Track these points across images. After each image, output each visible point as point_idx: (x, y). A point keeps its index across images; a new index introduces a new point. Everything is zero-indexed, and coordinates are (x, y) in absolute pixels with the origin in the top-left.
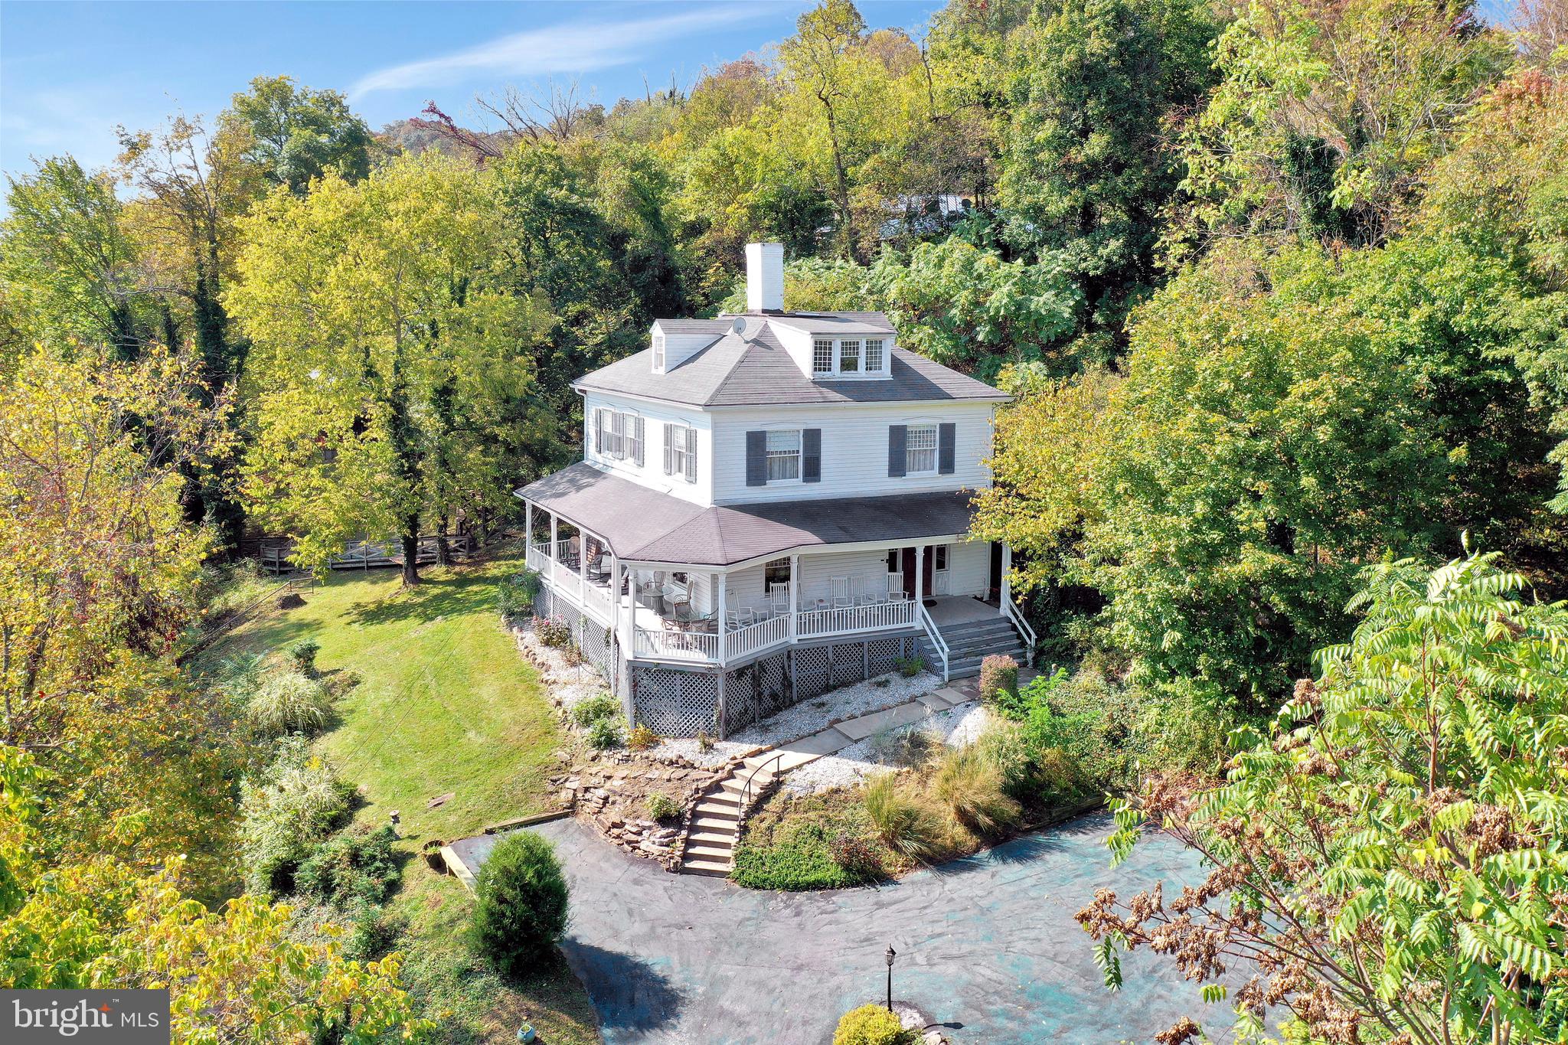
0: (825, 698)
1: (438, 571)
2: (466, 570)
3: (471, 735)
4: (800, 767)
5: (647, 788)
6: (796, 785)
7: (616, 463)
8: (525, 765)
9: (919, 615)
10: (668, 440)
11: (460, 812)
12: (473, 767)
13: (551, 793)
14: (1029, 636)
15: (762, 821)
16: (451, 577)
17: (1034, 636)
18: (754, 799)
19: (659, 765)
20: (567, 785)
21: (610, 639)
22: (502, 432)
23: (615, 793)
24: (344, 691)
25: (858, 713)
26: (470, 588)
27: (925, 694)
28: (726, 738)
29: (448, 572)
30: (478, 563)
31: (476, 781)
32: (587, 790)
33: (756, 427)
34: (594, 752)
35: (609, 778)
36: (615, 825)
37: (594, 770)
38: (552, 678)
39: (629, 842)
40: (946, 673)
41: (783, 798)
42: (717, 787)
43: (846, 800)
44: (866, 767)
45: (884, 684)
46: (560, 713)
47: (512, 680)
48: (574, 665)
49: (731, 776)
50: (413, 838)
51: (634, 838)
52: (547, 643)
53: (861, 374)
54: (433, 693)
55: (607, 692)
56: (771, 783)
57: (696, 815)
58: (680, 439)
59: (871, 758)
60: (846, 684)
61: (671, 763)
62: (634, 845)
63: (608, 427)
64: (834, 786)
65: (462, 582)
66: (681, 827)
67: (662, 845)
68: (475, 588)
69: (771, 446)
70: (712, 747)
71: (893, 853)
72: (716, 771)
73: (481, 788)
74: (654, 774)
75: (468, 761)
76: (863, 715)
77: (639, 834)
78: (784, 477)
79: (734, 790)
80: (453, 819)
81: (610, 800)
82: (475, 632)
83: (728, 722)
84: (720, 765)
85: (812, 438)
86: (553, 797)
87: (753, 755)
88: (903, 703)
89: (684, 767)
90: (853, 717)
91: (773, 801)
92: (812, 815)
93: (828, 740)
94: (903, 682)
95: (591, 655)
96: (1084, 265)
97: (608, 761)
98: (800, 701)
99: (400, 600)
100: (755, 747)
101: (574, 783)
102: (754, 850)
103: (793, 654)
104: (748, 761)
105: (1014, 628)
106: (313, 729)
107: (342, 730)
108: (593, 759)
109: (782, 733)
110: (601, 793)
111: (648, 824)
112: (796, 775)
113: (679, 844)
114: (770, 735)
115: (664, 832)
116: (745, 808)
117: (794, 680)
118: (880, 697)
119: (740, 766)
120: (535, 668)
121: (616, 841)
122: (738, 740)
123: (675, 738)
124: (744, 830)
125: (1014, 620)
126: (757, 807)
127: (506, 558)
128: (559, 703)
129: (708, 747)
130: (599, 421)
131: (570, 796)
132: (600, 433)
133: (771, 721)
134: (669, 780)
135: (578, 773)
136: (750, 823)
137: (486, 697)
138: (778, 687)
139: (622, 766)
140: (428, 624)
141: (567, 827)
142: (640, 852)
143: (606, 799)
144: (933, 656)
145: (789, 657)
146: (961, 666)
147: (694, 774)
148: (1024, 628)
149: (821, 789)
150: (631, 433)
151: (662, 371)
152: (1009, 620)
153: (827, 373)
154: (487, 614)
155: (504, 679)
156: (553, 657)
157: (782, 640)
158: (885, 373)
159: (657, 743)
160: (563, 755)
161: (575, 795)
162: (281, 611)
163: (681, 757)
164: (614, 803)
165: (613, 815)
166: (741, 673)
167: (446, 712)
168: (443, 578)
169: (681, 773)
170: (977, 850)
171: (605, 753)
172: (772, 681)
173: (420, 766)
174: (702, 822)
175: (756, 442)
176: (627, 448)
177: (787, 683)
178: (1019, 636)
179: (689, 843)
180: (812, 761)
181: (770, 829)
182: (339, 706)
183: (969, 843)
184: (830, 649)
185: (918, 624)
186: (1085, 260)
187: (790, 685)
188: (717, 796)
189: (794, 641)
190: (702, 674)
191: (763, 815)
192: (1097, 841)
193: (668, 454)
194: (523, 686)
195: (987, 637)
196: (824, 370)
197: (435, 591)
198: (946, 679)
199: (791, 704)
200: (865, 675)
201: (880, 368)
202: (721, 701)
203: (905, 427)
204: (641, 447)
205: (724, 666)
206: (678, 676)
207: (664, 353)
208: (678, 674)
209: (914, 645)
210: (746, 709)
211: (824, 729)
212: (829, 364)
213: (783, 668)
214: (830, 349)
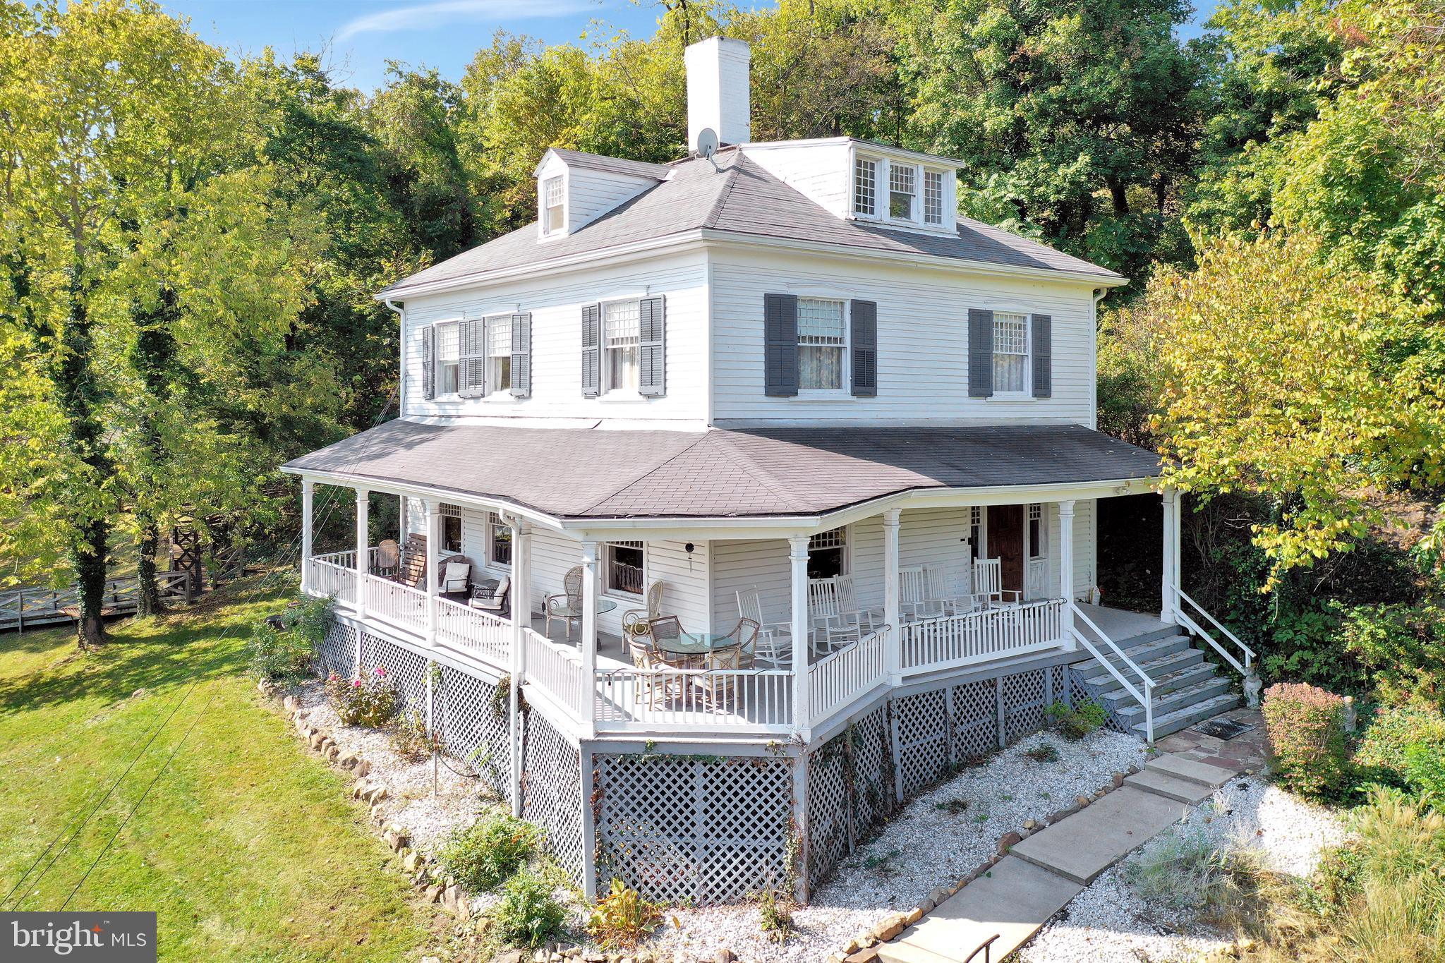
0: (953, 790)
1: (143, 625)
2: (187, 619)
7: (470, 407)
9: (1069, 625)
10: (590, 337)
14: (1236, 652)
16: (164, 629)
17: (1249, 653)
21: (505, 700)
22: (251, 400)
25: (1041, 818)
26: (195, 645)
27: (1134, 771)
28: (812, 898)
29: (156, 625)
30: (209, 607)
33: (779, 288)
34: (515, 955)
38: (378, 787)
40: (1149, 726)
44: (1158, 946)
45: (1045, 755)
46: (410, 863)
47: (294, 798)
48: (416, 759)
52: (354, 723)
53: (917, 223)
55: (496, 810)
58: (624, 321)
59: (1145, 921)
60: (977, 761)
65: (181, 637)
68: (202, 644)
69: (806, 326)
70: (791, 924)
76: (1054, 820)
78: (819, 386)
82: (211, 709)
83: (811, 866)
85: (864, 314)
87: (894, 936)
88: (1107, 790)
90: (1038, 827)
93: (1022, 882)
94: (1075, 748)
95: (453, 739)
96: (1040, 190)
98: (908, 802)
99: (73, 670)
100: (886, 918)
103: (896, 712)
105: (1196, 641)
114: (901, 883)
117: (897, 757)
118: (1058, 781)
120: (338, 770)
122: (837, 902)
123: (694, 905)
125: (1194, 628)
127: (254, 599)
128: (404, 842)
129: (783, 925)
130: (430, 343)
132: (430, 366)
133: (880, 849)
137: (239, 836)
138: (875, 776)
140: (123, 704)
144: (1115, 696)
145: (889, 714)
148: (1222, 639)
150: (502, 347)
151: (562, 233)
152: (1184, 631)
153: (869, 217)
154: (231, 679)
155: (277, 795)
157: (874, 683)
158: (949, 233)
159: (660, 924)
166: (828, 753)
167: (153, 875)
168: (149, 632)
171: (540, 955)
172: (869, 768)
175: (781, 312)
176: (493, 375)
177: (888, 766)
178: (1210, 654)
180: (1030, 941)
184: (949, 696)
185: (1067, 641)
187: (893, 771)
189: (897, 682)
190: (757, 762)
193: (588, 358)
194: (319, 809)
195: (1168, 661)
196: (865, 211)
197: (137, 652)
198: (1150, 738)
199: (897, 810)
200: (1002, 742)
201: (940, 222)
202: (801, 819)
203: (989, 314)
204: (526, 363)
205: (807, 738)
206: (699, 769)
207: (565, 202)
208: (699, 765)
209: (1066, 683)
210: (836, 830)
211: (997, 861)
212: (872, 202)
213: (882, 737)
214: (872, 175)
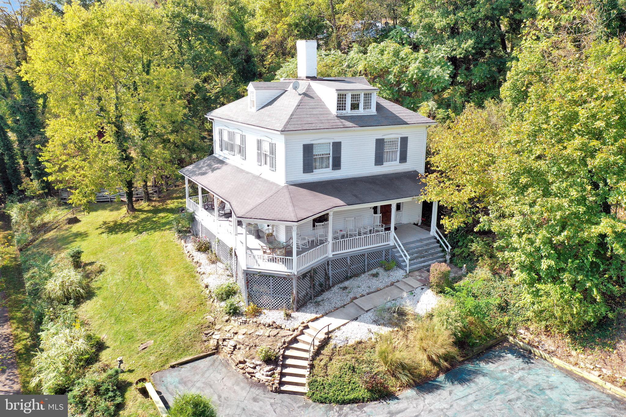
0: (346, 284)
1: (144, 205)
2: (157, 204)
3: (161, 303)
4: (339, 328)
5: (257, 341)
6: (337, 340)
7: (231, 157)
8: (190, 325)
9: (392, 238)
10: (259, 147)
11: (156, 354)
12: (163, 324)
13: (205, 341)
14: (447, 247)
15: (321, 361)
16: (150, 208)
17: (450, 247)
18: (316, 348)
19: (263, 327)
20: (214, 336)
21: (232, 253)
22: (172, 138)
23: (240, 343)
24: (96, 275)
25: (365, 293)
26: (160, 215)
27: (398, 281)
28: (298, 310)
29: (149, 205)
30: (163, 200)
31: (164, 333)
32: (224, 340)
33: (308, 142)
34: (227, 317)
35: (236, 333)
36: (240, 362)
37: (228, 328)
38: (202, 271)
39: (249, 373)
40: (408, 269)
41: (331, 348)
42: (295, 340)
43: (365, 348)
44: (375, 328)
45: (376, 275)
46: (208, 292)
47: (182, 272)
48: (214, 263)
49: (302, 333)
50: (131, 371)
51: (251, 370)
52: (199, 250)
53: (361, 111)
54: (141, 277)
55: (231, 279)
56: (325, 339)
57: (285, 357)
58: (266, 147)
59: (376, 322)
60: (357, 275)
61: (269, 326)
62: (252, 375)
63: (226, 138)
64: (359, 340)
65: (156, 211)
66: (277, 365)
67: (267, 376)
68: (162, 215)
69: (316, 152)
70: (290, 316)
71: (393, 379)
72: (294, 331)
73: (168, 338)
74: (260, 332)
75: (160, 320)
76: (368, 294)
77: (255, 368)
78: (322, 168)
79: (304, 342)
80: (152, 358)
81: (238, 347)
82: (162, 242)
83: (298, 302)
84: (295, 327)
85: (337, 146)
86: (206, 344)
87: (313, 320)
88: (387, 286)
89: (276, 328)
90: (363, 296)
91: (326, 349)
92: (348, 357)
93: (351, 310)
94: (385, 273)
95: (222, 258)
96: (454, 52)
97: (235, 323)
98: (333, 286)
99: (126, 220)
100: (314, 316)
101: (217, 336)
102: (319, 379)
103: (330, 263)
104: (310, 324)
105: (438, 242)
106: (79, 300)
107: (95, 299)
108: (227, 321)
109: (327, 307)
110: (232, 343)
111: (259, 362)
112: (337, 333)
113: (276, 375)
114: (321, 308)
115: (268, 368)
116: (311, 354)
117: (330, 275)
118: (376, 283)
119: (307, 327)
120: (194, 264)
121: (242, 371)
122: (304, 311)
123: (270, 309)
124: (312, 367)
125: (438, 238)
126: (317, 353)
127: (177, 198)
128: (207, 287)
129: (288, 316)
130: (221, 133)
131: (216, 343)
132: (221, 140)
133: (319, 299)
134: (269, 336)
135: (219, 330)
136: (315, 362)
137: (168, 280)
138: (322, 280)
139: (243, 326)
140: (139, 236)
141: (214, 361)
142: (256, 379)
143: (235, 347)
144: (400, 259)
145: (328, 264)
146: (414, 264)
147: (282, 333)
148: (444, 242)
149: (351, 342)
150: (238, 142)
151: (254, 109)
152: (436, 238)
153: (344, 111)
154: (168, 231)
155: (177, 270)
156: (201, 257)
157: (325, 256)
158: (373, 111)
159: (261, 313)
160: (210, 318)
161: (218, 342)
162: (68, 226)
163: (274, 322)
164: (239, 349)
165: (239, 356)
166: (304, 276)
167: (148, 289)
168: (146, 209)
169: (275, 332)
170: (438, 375)
171: (233, 318)
172: (320, 278)
173: (135, 323)
174: (289, 361)
175: (308, 149)
176: (236, 149)
177: (327, 277)
178: (441, 246)
179: (282, 375)
180: (345, 324)
181: (326, 365)
182: (94, 285)
183: (433, 371)
184: (349, 259)
185: (392, 243)
186: (455, 50)
187: (329, 278)
188: (295, 345)
189: (331, 256)
190: (284, 278)
191: (321, 357)
192: (501, 368)
193: (259, 155)
194: (187, 275)
195: (426, 248)
196: (342, 110)
197: (143, 216)
198: (408, 272)
199: (329, 288)
200: (366, 270)
201: (370, 108)
202: (294, 292)
203: (383, 139)
204: (244, 149)
205: (296, 274)
206: (271, 278)
207: (255, 100)
208: (271, 277)
209: (390, 254)
210: (307, 295)
211: (348, 304)
212: (345, 106)
213: (325, 270)
214: (345, 98)
